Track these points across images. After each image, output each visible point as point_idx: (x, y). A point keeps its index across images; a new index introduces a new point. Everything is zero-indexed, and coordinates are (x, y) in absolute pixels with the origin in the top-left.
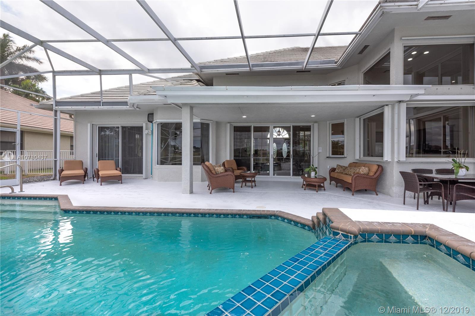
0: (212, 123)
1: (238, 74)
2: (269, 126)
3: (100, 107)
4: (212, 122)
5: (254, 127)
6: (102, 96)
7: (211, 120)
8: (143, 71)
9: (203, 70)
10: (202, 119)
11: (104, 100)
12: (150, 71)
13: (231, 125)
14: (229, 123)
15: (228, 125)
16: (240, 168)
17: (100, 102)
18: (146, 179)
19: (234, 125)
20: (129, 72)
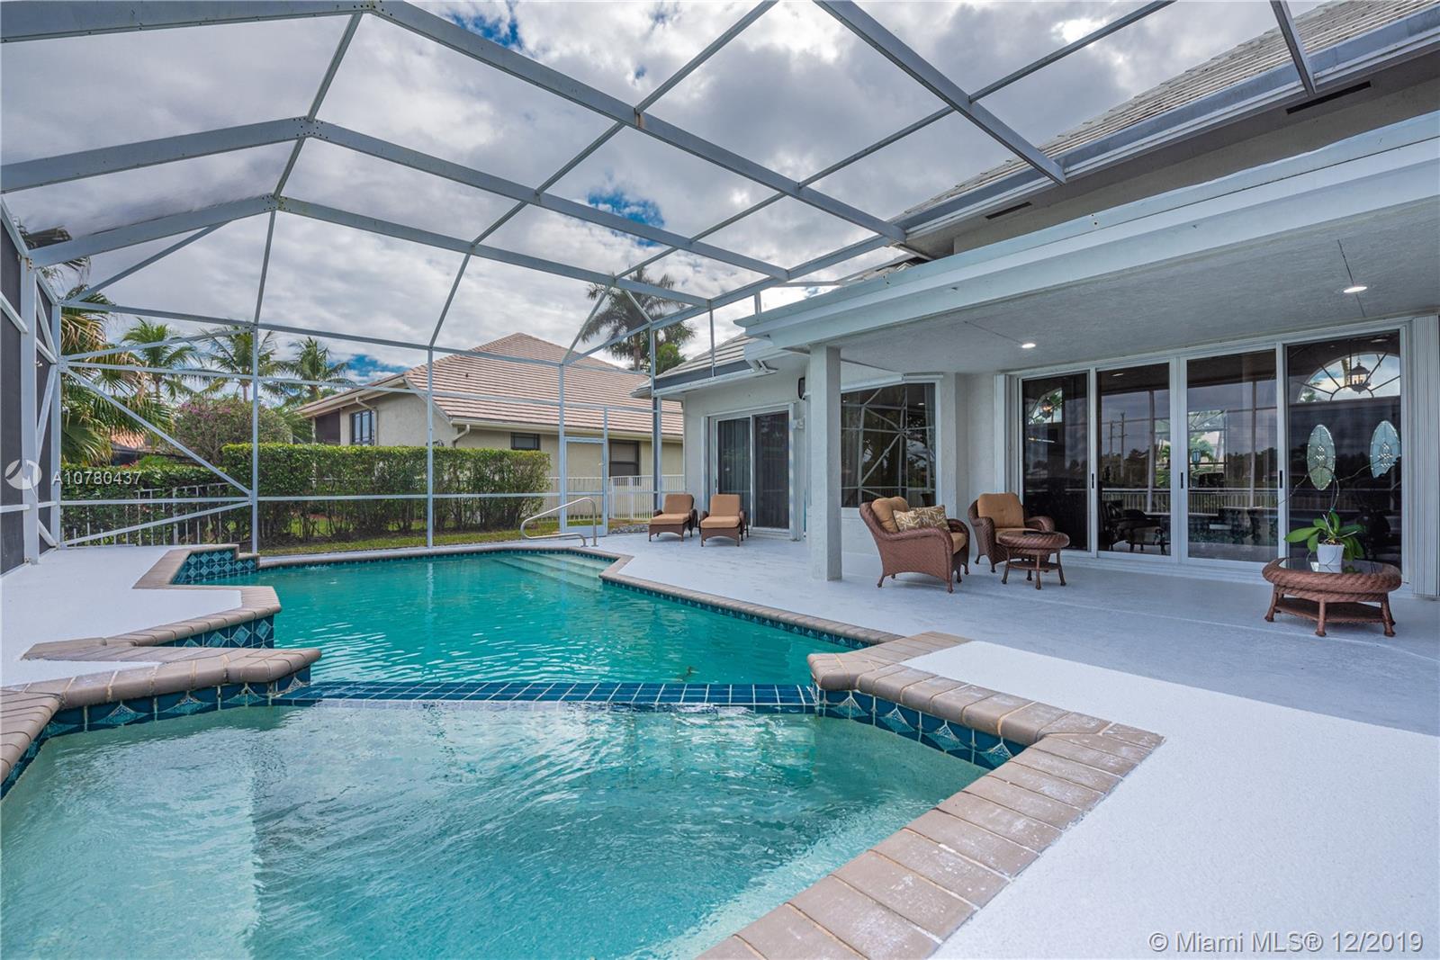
0: (941, 380)
1: (1027, 204)
2: (1168, 364)
3: (711, 379)
4: (942, 376)
5: (1099, 375)
6: (713, 357)
7: (938, 373)
8: (779, 277)
9: (911, 230)
10: (908, 374)
11: (717, 364)
12: (791, 274)
13: (1010, 380)
14: (1003, 371)
15: (1000, 381)
16: (1032, 522)
17: (710, 368)
18: (795, 540)
19: (1023, 375)
20: (753, 290)
